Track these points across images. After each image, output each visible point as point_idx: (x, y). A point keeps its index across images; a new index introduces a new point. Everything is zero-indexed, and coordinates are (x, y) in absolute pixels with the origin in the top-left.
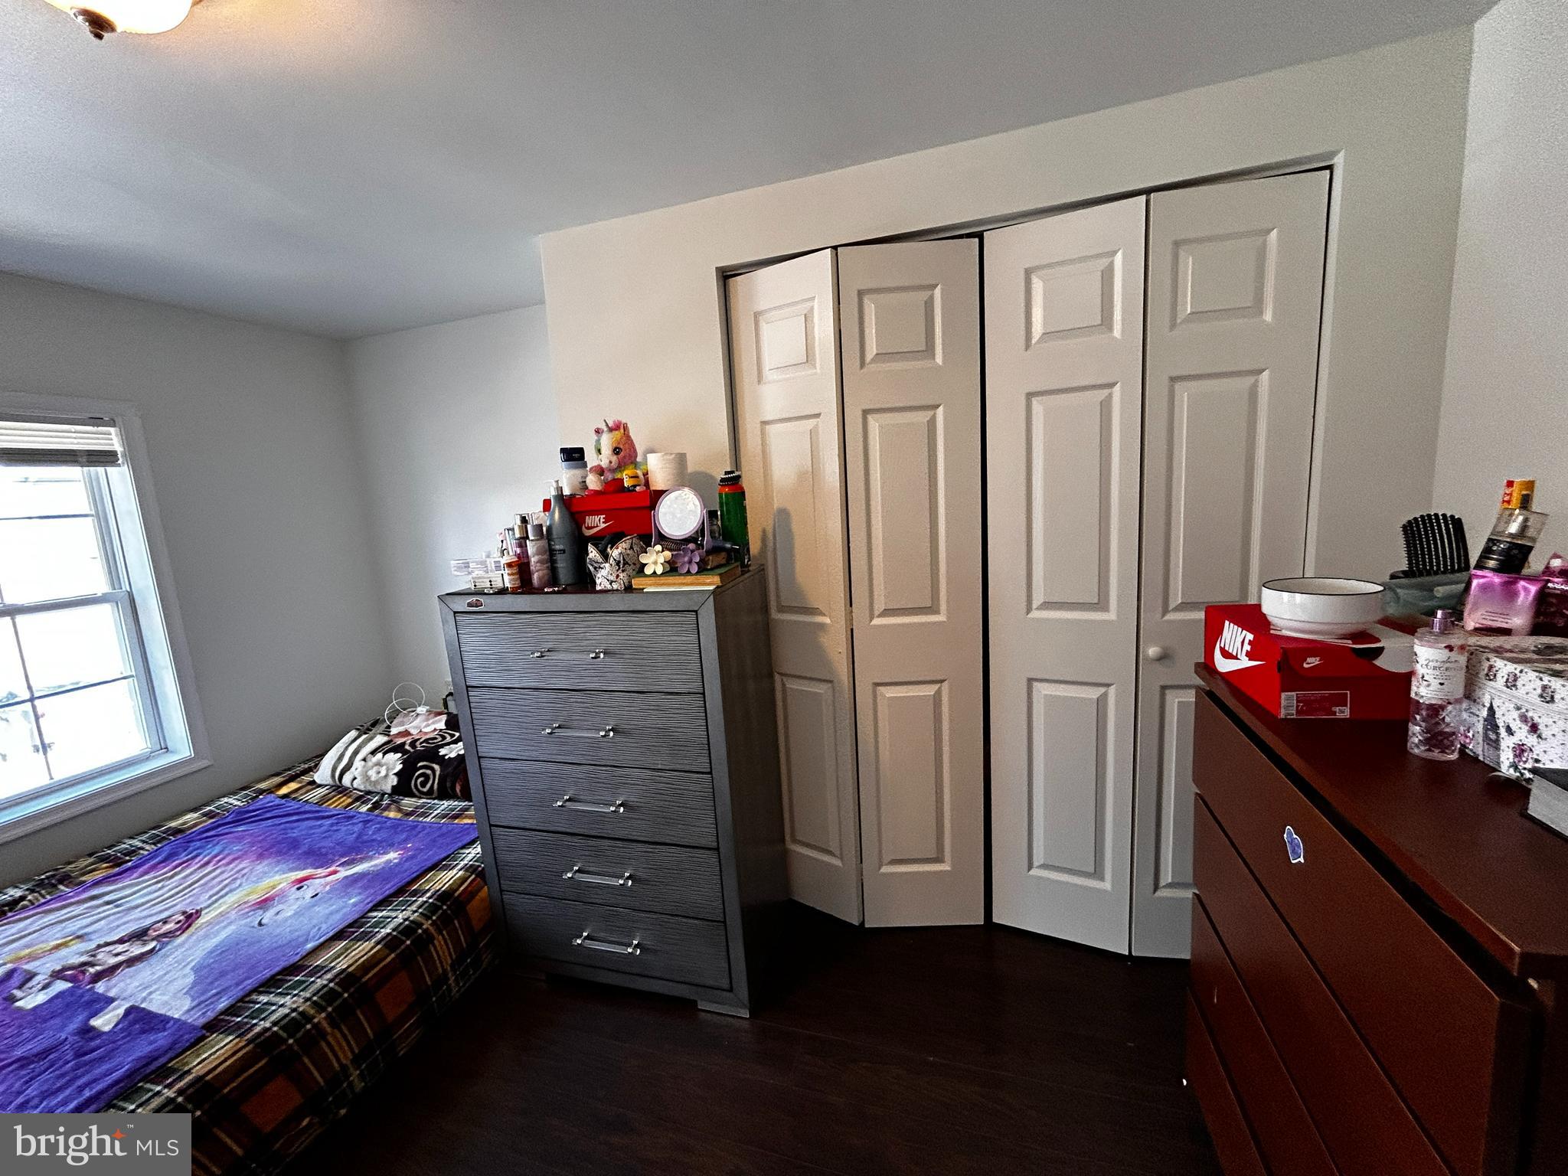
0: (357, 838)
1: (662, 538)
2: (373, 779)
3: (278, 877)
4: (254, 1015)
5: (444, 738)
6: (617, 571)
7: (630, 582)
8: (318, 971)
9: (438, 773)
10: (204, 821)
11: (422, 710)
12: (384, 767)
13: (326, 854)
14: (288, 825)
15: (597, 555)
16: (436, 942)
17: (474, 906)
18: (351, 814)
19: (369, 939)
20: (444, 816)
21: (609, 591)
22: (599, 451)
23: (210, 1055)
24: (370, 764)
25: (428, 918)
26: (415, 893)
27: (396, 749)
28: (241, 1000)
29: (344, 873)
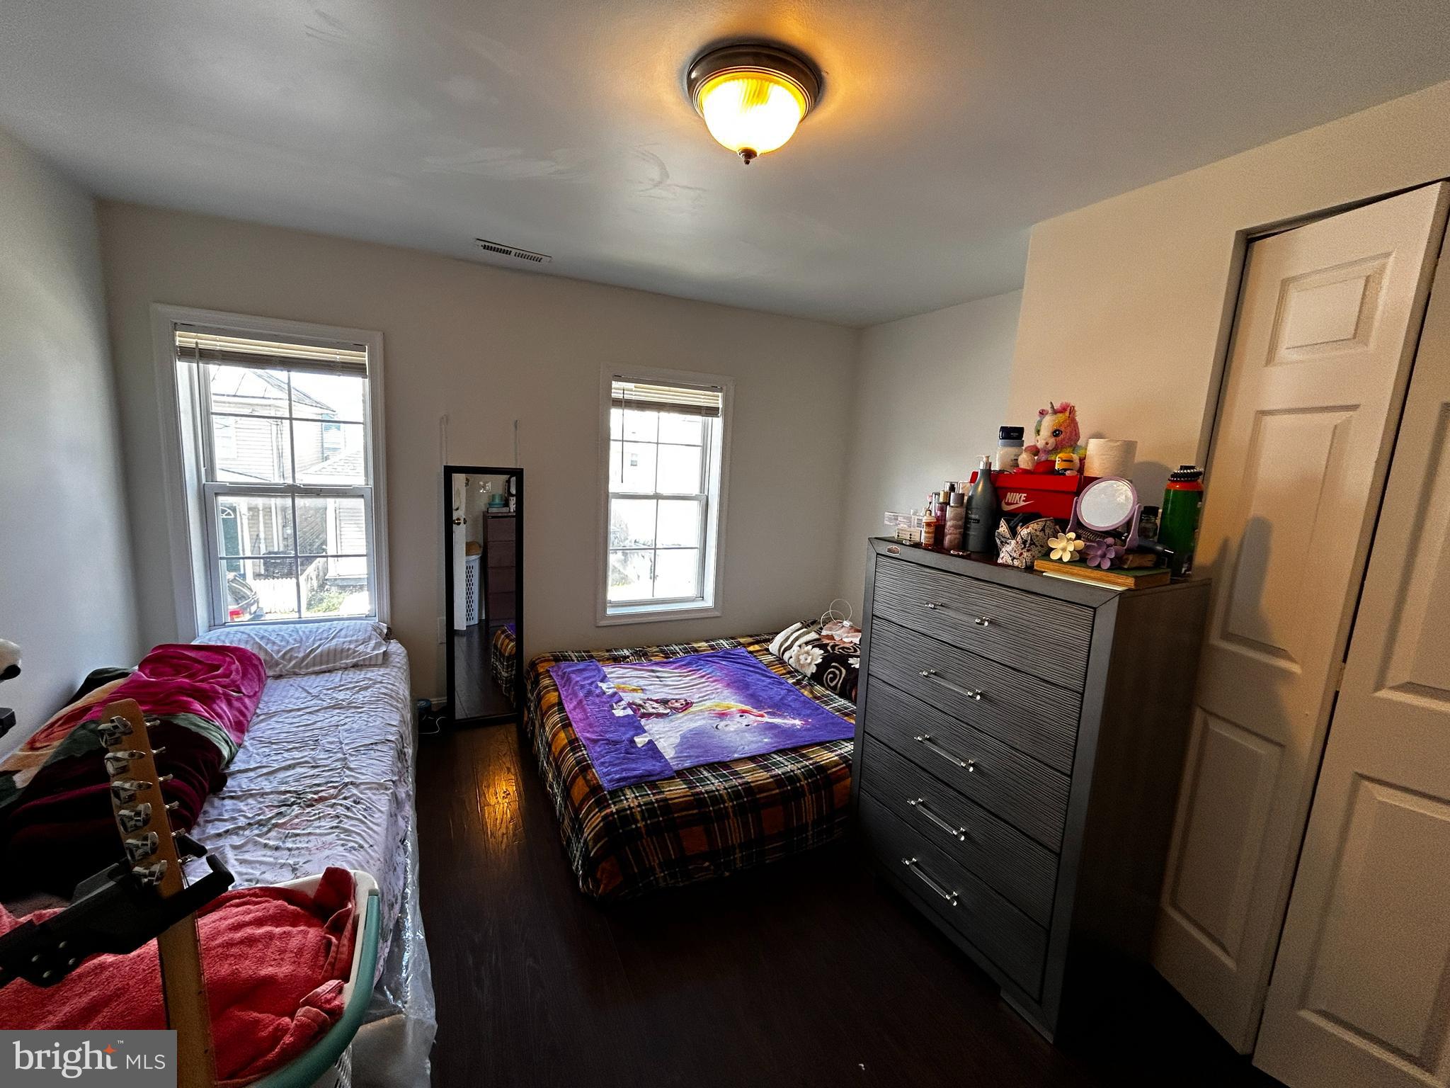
0: (781, 699)
1: (1080, 528)
2: (802, 662)
3: (733, 703)
4: (699, 781)
5: (856, 651)
6: (1022, 549)
7: (1033, 563)
8: (735, 773)
9: (843, 676)
10: (709, 650)
11: (847, 623)
12: (810, 657)
13: (761, 701)
14: (747, 672)
15: (1006, 530)
16: (806, 798)
17: (838, 787)
18: (783, 681)
19: (768, 771)
20: (839, 710)
21: (1010, 566)
22: (1038, 432)
23: (674, 790)
24: (803, 651)
25: (806, 779)
26: (803, 756)
27: (823, 647)
28: (695, 767)
29: (767, 719)
